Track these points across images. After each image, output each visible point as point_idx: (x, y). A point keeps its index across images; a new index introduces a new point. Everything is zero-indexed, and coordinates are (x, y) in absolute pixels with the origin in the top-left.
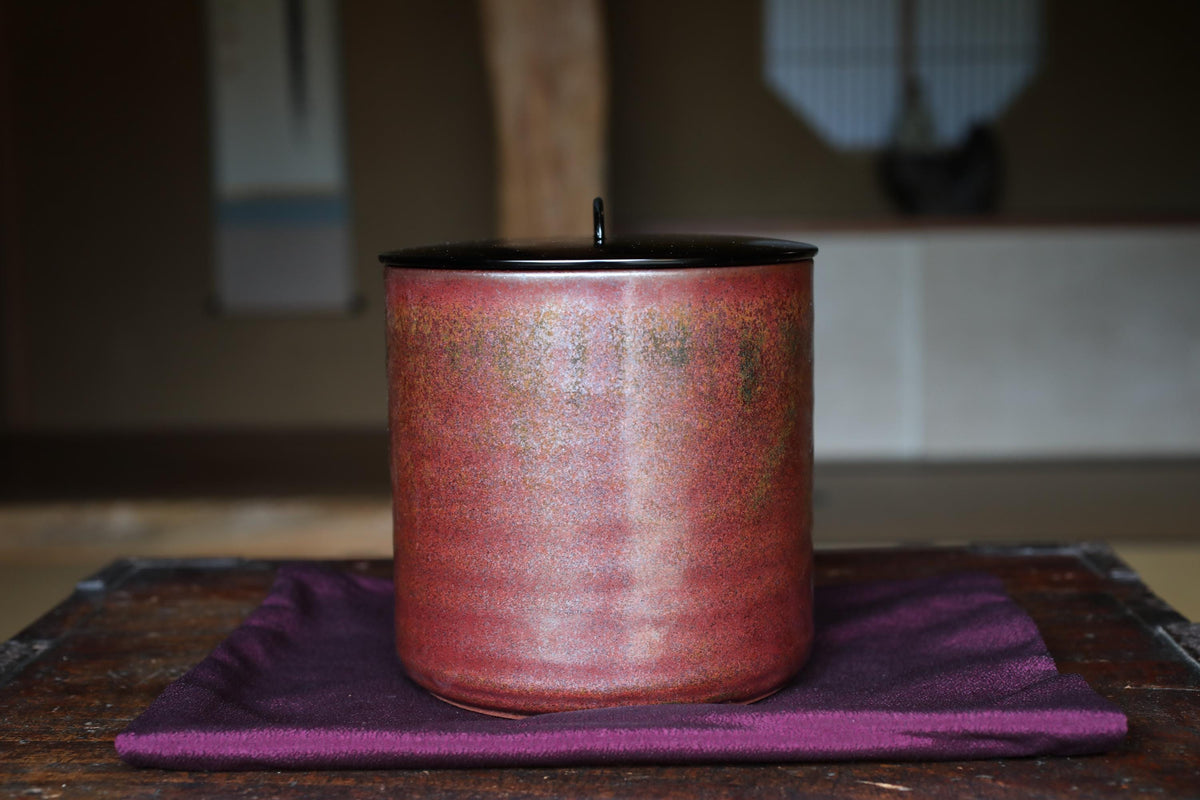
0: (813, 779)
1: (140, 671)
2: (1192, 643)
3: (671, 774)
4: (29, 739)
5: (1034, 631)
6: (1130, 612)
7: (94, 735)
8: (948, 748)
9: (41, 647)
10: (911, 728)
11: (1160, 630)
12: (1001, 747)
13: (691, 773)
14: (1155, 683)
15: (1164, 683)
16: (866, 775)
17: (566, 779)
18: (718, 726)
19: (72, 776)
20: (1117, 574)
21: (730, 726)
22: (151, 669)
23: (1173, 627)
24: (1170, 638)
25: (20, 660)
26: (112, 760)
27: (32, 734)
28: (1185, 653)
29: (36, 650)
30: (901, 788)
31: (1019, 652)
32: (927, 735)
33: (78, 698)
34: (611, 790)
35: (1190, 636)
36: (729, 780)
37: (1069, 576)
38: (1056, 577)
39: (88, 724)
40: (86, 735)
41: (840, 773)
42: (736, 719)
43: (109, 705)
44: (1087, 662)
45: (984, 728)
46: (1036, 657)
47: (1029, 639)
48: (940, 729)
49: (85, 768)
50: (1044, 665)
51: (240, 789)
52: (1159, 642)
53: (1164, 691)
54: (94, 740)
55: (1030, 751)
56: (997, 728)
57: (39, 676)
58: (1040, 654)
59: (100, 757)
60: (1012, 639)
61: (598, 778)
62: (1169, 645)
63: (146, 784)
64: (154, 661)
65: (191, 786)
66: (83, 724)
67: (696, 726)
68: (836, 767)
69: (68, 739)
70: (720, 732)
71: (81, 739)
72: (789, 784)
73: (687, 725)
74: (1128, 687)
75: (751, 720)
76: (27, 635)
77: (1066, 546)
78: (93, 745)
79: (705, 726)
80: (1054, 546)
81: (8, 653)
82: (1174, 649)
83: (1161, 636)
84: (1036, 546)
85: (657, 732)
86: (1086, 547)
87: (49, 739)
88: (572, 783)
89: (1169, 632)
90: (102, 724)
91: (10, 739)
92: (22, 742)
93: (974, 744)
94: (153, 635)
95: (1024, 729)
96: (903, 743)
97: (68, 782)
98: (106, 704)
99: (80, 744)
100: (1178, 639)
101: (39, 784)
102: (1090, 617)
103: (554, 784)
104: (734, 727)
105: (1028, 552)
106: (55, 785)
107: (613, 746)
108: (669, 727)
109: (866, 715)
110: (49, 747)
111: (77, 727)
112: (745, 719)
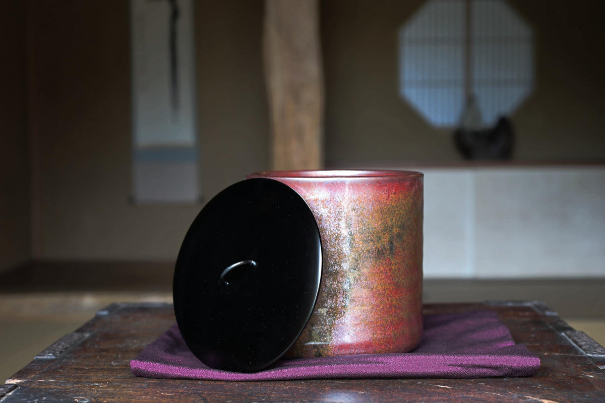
0: (412, 384)
1: (130, 344)
2: (575, 338)
3: (354, 382)
4: (90, 367)
5: (508, 332)
6: (551, 327)
7: (116, 366)
8: (468, 372)
9: (87, 335)
10: (452, 363)
11: (563, 334)
12: (489, 372)
13: (363, 382)
14: (557, 353)
15: (561, 352)
16: (433, 383)
17: (311, 383)
18: (373, 363)
19: (110, 380)
20: (548, 313)
21: (378, 363)
22: (135, 344)
23: (568, 332)
24: (567, 337)
25: (80, 339)
26: (125, 375)
27: (90, 366)
28: (572, 342)
29: (84, 337)
30: (448, 387)
31: (502, 339)
32: (459, 366)
33: (106, 353)
34: (330, 387)
35: (575, 336)
36: (378, 384)
37: (527, 313)
38: (521, 314)
39: (113, 362)
40: (113, 366)
41: (423, 382)
42: (381, 359)
43: (120, 356)
44: (530, 345)
45: (482, 363)
46: (507, 341)
47: (506, 335)
48: (464, 363)
49: (114, 377)
50: (511, 343)
51: (179, 385)
52: (562, 338)
53: (560, 356)
54: (116, 368)
55: (501, 374)
56: (487, 363)
57: (88, 346)
58: (509, 340)
59: (120, 373)
60: (499, 335)
61: (324, 383)
62: (566, 339)
63: (140, 383)
64: (135, 341)
65: (159, 384)
66: (110, 362)
67: (364, 362)
68: (422, 380)
69: (106, 367)
70: (374, 365)
71: (110, 367)
72: (402, 385)
73: (361, 362)
74: (546, 354)
75: (387, 360)
76: (80, 330)
77: (527, 301)
78: (116, 369)
79: (368, 362)
80: (522, 302)
81: (74, 337)
82: (568, 341)
83: (563, 336)
84: (513, 302)
85: (348, 366)
86: (536, 302)
87: (98, 367)
88: (314, 384)
89: (566, 334)
90: (118, 362)
91: (82, 367)
92: (87, 368)
93: (478, 370)
94: (133, 332)
95: (498, 364)
96: (449, 370)
97: (109, 382)
98: (118, 356)
99: (110, 369)
100: (570, 337)
101: (97, 382)
102: (534, 329)
103: (306, 385)
104: (380, 363)
105: (510, 304)
106: (104, 383)
107: (330, 371)
108: (353, 364)
109: (433, 357)
110: (98, 370)
111: (109, 363)
112: (384, 359)
